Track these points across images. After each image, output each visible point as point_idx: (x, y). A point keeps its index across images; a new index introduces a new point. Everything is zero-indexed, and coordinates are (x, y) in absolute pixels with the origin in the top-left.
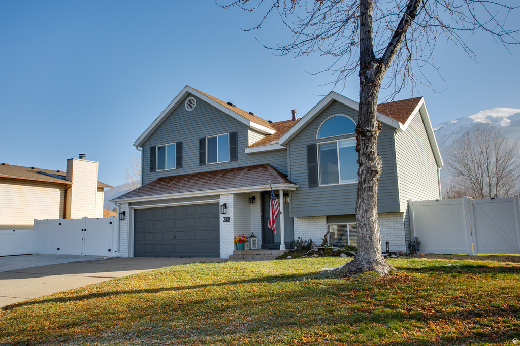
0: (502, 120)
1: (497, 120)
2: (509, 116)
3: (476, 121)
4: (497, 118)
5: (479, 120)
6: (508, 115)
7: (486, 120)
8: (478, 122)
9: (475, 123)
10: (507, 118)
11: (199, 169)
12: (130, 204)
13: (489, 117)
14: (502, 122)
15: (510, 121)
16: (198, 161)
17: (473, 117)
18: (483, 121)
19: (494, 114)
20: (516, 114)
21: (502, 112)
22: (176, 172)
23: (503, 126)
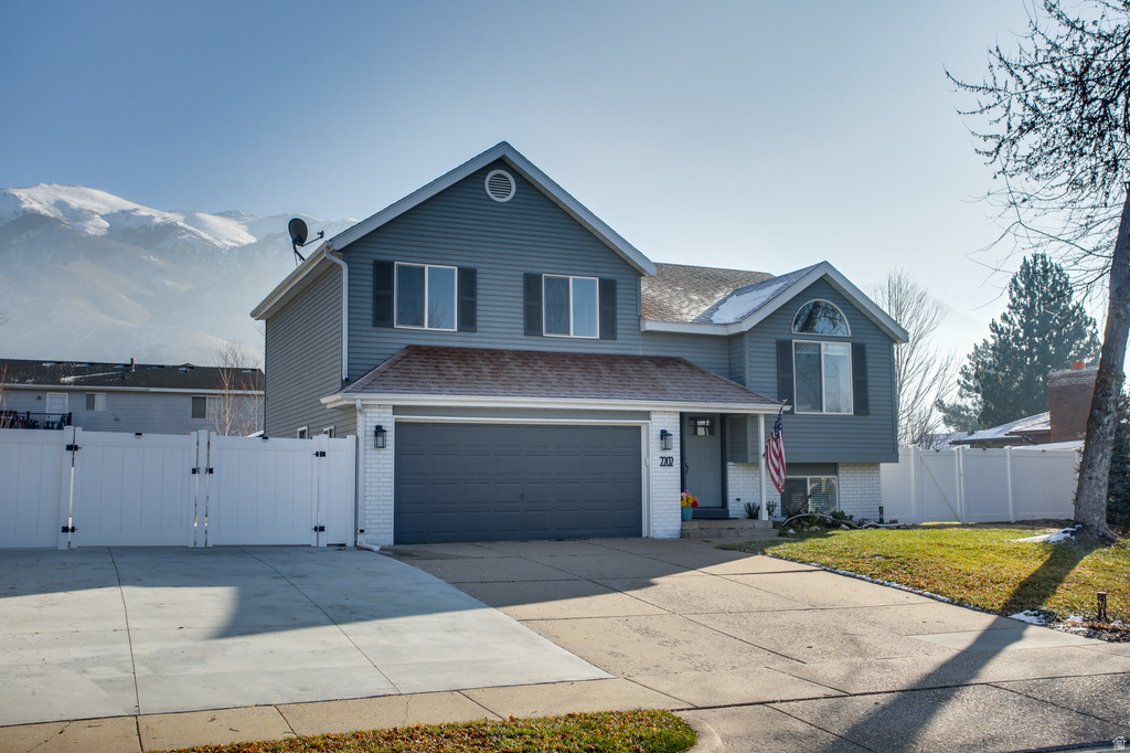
0: (90, 219)
1: (79, 215)
2: (107, 212)
3: (26, 205)
4: (80, 210)
5: (36, 206)
6: (106, 210)
7: (52, 209)
8: (32, 209)
9: (24, 211)
10: (103, 217)
11: (525, 342)
12: (396, 409)
13: (60, 204)
14: (90, 223)
15: (107, 225)
16: (520, 323)
17: (22, 194)
18: (44, 211)
19: (76, 199)
20: (124, 212)
21: (93, 198)
22: (457, 339)
23: (91, 233)
